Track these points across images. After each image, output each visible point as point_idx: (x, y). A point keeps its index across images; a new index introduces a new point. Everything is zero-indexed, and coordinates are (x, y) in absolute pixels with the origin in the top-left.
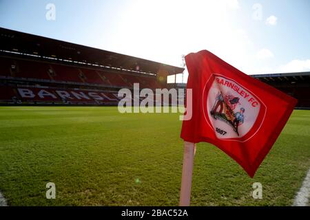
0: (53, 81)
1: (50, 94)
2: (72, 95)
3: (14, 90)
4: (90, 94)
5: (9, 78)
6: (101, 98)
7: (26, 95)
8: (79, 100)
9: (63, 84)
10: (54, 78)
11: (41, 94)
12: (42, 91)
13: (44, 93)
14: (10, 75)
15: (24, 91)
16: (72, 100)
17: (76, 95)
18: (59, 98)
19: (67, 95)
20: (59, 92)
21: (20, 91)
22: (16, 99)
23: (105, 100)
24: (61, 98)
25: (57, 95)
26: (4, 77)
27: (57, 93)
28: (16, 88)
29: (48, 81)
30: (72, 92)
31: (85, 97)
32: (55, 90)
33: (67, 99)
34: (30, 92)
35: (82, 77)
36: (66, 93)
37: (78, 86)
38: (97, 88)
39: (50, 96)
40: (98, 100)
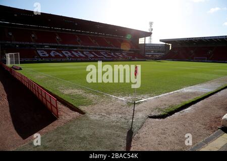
0: (60, 45)
1: (58, 54)
2: (72, 54)
3: (35, 51)
4: (85, 53)
5: (31, 43)
6: (93, 56)
7: (43, 55)
8: (78, 57)
9: (66, 47)
10: (60, 43)
11: (52, 54)
12: (53, 52)
13: (54, 53)
14: (32, 42)
15: (41, 52)
16: (73, 57)
17: (75, 54)
18: (65, 57)
19: (70, 54)
20: (64, 52)
21: (39, 52)
22: (37, 58)
23: (95, 57)
24: (66, 56)
25: (63, 54)
26: (28, 43)
27: (62, 53)
28: (36, 50)
29: (57, 45)
30: (73, 52)
31: (81, 55)
32: (61, 51)
33: (70, 57)
34: (45, 53)
35: (79, 41)
36: (68, 52)
37: (76, 48)
38: (89, 48)
39: (58, 55)
40: (91, 57)
